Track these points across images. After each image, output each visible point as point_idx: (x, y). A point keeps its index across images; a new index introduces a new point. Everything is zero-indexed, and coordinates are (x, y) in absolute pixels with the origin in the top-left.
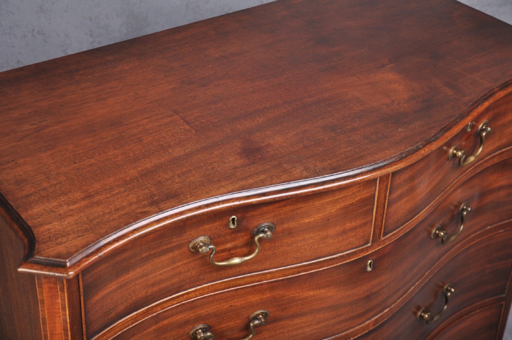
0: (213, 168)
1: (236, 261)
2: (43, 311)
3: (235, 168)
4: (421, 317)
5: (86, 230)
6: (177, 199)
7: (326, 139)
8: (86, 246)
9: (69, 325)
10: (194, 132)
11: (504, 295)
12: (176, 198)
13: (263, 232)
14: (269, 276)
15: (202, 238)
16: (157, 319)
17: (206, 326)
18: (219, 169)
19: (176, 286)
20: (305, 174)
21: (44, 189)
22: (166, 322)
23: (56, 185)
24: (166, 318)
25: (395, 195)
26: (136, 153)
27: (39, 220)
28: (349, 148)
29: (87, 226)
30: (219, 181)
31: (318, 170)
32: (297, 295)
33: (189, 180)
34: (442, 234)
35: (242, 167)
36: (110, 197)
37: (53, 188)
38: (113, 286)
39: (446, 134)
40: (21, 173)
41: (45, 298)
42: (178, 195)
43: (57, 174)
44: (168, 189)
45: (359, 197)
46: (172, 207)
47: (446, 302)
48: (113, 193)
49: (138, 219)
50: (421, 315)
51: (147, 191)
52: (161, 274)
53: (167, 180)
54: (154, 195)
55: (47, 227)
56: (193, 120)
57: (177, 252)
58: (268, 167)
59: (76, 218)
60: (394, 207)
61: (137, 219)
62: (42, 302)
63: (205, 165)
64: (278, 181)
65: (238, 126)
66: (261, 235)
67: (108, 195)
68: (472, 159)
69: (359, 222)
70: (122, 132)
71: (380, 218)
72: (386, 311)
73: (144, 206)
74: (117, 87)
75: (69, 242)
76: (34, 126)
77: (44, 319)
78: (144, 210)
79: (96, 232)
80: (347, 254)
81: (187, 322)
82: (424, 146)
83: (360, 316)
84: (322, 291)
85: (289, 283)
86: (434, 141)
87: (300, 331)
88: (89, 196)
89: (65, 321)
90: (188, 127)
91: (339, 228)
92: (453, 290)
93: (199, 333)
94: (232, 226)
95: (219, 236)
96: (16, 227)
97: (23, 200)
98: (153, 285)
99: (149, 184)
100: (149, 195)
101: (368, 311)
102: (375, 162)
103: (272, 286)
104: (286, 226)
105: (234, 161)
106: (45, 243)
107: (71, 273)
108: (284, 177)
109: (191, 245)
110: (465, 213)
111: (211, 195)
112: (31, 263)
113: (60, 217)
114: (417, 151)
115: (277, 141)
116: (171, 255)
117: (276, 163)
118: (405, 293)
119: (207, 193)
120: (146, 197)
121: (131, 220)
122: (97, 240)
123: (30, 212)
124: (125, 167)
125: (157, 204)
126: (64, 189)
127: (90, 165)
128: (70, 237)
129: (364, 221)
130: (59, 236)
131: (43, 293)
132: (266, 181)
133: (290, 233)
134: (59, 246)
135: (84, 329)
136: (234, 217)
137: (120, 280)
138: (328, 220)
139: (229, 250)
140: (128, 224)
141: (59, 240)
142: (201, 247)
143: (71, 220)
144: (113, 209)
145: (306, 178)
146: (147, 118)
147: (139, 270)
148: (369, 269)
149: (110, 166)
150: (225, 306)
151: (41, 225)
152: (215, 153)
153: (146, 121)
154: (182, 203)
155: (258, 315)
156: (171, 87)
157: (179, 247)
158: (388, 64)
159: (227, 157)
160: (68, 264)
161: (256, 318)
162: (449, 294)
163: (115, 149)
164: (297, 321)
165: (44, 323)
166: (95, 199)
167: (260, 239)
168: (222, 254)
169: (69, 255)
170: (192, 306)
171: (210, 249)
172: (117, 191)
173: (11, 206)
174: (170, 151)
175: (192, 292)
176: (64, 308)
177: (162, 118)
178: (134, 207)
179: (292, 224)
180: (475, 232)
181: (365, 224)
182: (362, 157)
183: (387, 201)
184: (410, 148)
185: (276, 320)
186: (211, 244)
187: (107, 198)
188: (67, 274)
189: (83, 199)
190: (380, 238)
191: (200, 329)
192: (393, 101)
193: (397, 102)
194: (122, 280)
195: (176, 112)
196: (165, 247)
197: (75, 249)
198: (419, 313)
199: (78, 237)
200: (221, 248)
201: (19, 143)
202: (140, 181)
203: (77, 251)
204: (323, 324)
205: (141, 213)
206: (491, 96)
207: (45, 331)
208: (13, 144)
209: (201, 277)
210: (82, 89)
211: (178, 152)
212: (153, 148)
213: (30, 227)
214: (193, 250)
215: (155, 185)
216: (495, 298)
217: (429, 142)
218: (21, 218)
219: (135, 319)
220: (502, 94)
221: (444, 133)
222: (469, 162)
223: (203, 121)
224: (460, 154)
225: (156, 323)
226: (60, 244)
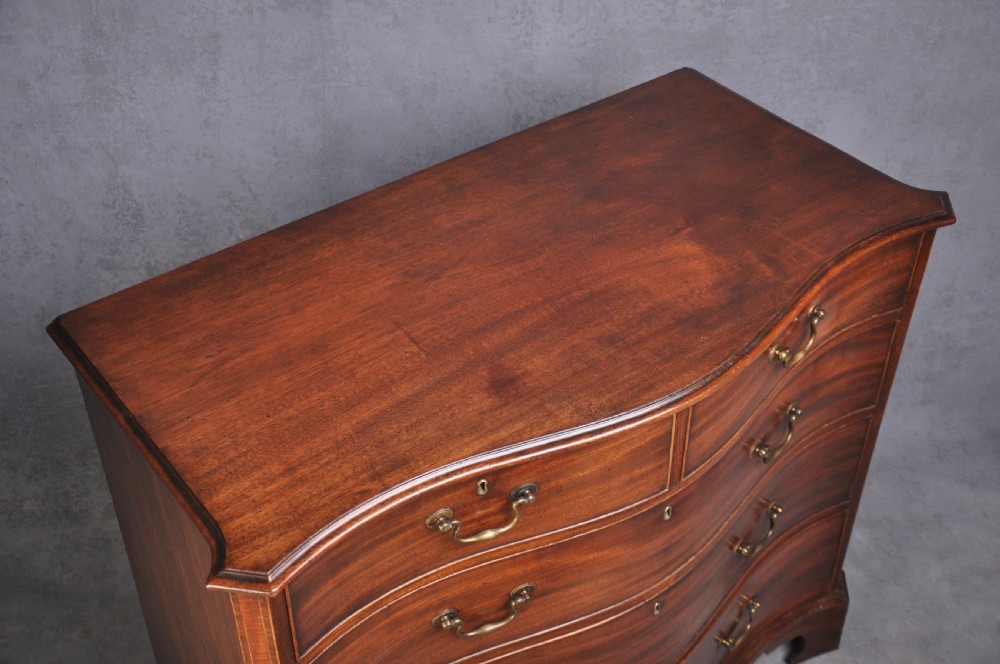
0: (453, 415)
1: (489, 534)
2: (242, 628)
3: (482, 413)
4: (739, 552)
5: (290, 524)
6: (407, 468)
7: (603, 359)
8: (291, 548)
9: (275, 644)
10: (423, 356)
11: (848, 502)
12: (405, 466)
13: (524, 495)
14: (534, 543)
15: (442, 511)
16: (388, 612)
17: (453, 610)
18: (460, 416)
19: (411, 571)
20: (576, 418)
21: (232, 461)
22: (400, 613)
23: (245, 453)
24: (400, 609)
25: (699, 426)
26: (349, 395)
27: (228, 510)
28: (635, 372)
29: (291, 518)
30: (461, 436)
31: (593, 411)
32: (572, 561)
33: (420, 436)
34: (764, 452)
35: (491, 410)
36: (318, 469)
37: (243, 459)
38: (329, 586)
39: (764, 341)
40: (200, 437)
41: (243, 614)
42: (408, 463)
43: (246, 436)
44: (393, 453)
45: (651, 437)
46: (401, 481)
47: (772, 526)
48: (321, 462)
49: (357, 504)
50: (738, 550)
51: (365, 457)
52: (391, 561)
53: (392, 437)
54: (376, 463)
55: (239, 521)
56: (423, 337)
57: (409, 532)
58: (526, 408)
59: (275, 505)
60: (698, 440)
61: (354, 504)
62: (240, 618)
63: (441, 410)
64: (541, 432)
65: (484, 343)
66: (521, 501)
67: (316, 467)
68: (800, 356)
69: (651, 466)
70: (327, 363)
71: (679, 456)
72: (691, 560)
73: (364, 482)
74: (316, 288)
75: (269, 544)
76: (211, 360)
77: (243, 638)
78: (365, 487)
79: (302, 526)
80: (636, 506)
81: (427, 610)
82: (735, 362)
83: (656, 573)
84: (606, 552)
85: (561, 548)
86: (748, 353)
87: (578, 602)
88: (290, 470)
89: (270, 638)
90: (415, 349)
91: (625, 478)
92: (780, 510)
93: (445, 621)
94: (481, 492)
95: (465, 506)
96: (199, 521)
97: (205, 480)
98: (381, 574)
99: (367, 445)
100: (368, 464)
101: (667, 565)
102: (669, 393)
103: (539, 555)
104: (553, 484)
105: (481, 401)
106: (237, 547)
107: (274, 590)
108: (548, 425)
109: (428, 521)
110: (794, 418)
111: (451, 459)
112: (222, 577)
113: (254, 504)
114: (725, 371)
115: (537, 364)
116: (402, 536)
117: (536, 402)
118: (717, 532)
119: (446, 456)
120: (365, 467)
121: (348, 506)
122: (305, 538)
123: (215, 499)
124: (335, 419)
125: (381, 479)
126: (256, 460)
127: (289, 419)
128: (271, 535)
129: (658, 463)
130: (254, 534)
131: (240, 610)
132: (525, 432)
133: (559, 491)
134: (256, 552)
135: (295, 644)
136: (483, 481)
137: (338, 577)
138: (610, 470)
139: (479, 519)
140: (344, 511)
141: (256, 542)
142: (441, 523)
143: (268, 509)
144: (323, 489)
145: (578, 424)
146: (361, 337)
147: (361, 561)
148: (667, 517)
149: (315, 418)
150: (477, 584)
151: (231, 518)
152: (454, 390)
153: (358, 341)
154: (413, 474)
155: (522, 590)
156: (390, 282)
157: (412, 525)
158: (684, 229)
159: (471, 395)
160: (270, 579)
161: (519, 594)
162: (775, 516)
163: (319, 391)
164: (574, 590)
165: (244, 642)
166: (298, 474)
167: (520, 505)
168: (469, 526)
169: (270, 564)
170: (434, 590)
171: (453, 525)
172: (326, 460)
173: (191, 491)
174: (394, 390)
175: (432, 574)
176: (268, 625)
177: (380, 336)
178: (350, 483)
179: (561, 481)
180: (809, 433)
181: (660, 467)
182: (651, 387)
183: (687, 436)
184: (717, 368)
185: (545, 593)
186: (454, 518)
187: (314, 471)
188: (270, 591)
189: (283, 474)
190: (680, 480)
191: (446, 615)
192: (692, 291)
193: (697, 292)
194: (339, 577)
195: (398, 325)
196: (393, 529)
197: (277, 556)
198: (736, 548)
199: (281, 535)
200: (467, 519)
201: (193, 388)
202: (356, 441)
203: (280, 558)
204: (607, 590)
205: (360, 493)
206: (823, 274)
207: (246, 650)
208: (187, 390)
209: (443, 556)
210: (271, 294)
211: (404, 390)
212: (370, 386)
213: (217, 523)
214: (431, 527)
215: (377, 446)
216: (836, 506)
217: (742, 356)
218: (204, 508)
219: (360, 617)
220: (837, 270)
221: (762, 339)
222: (797, 360)
223: (436, 337)
224: (784, 355)
225: (387, 617)
226: (257, 547)
